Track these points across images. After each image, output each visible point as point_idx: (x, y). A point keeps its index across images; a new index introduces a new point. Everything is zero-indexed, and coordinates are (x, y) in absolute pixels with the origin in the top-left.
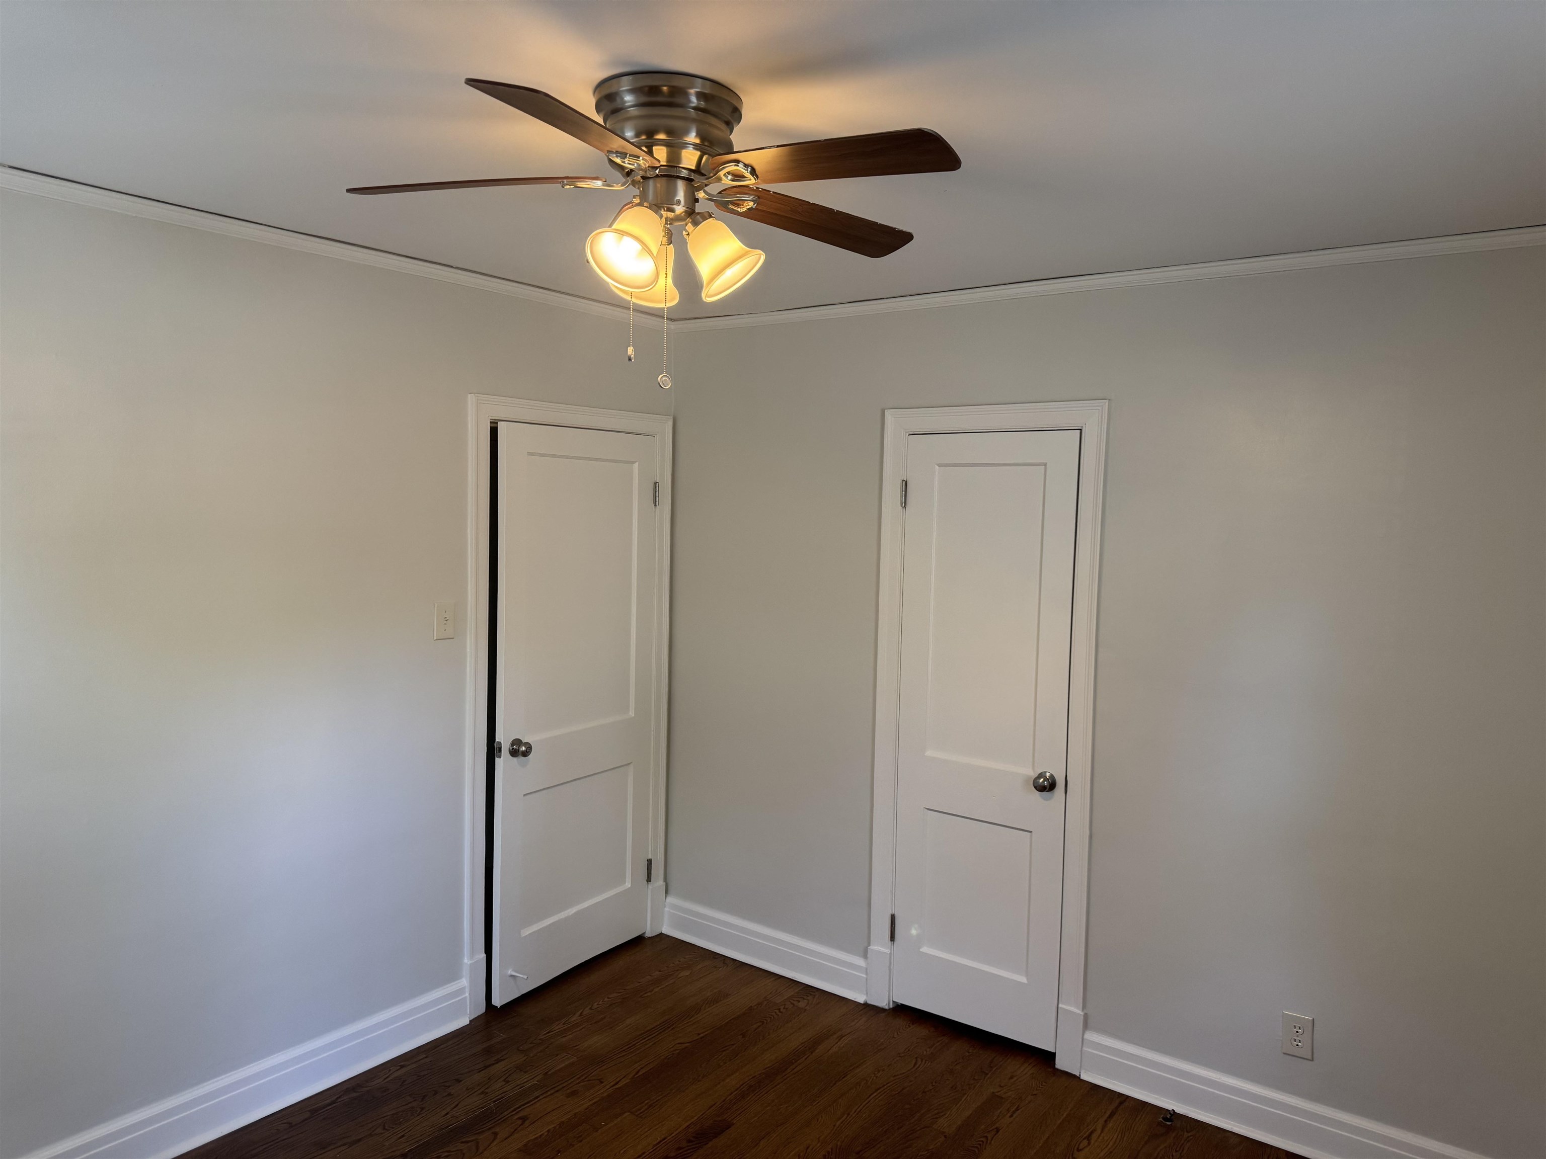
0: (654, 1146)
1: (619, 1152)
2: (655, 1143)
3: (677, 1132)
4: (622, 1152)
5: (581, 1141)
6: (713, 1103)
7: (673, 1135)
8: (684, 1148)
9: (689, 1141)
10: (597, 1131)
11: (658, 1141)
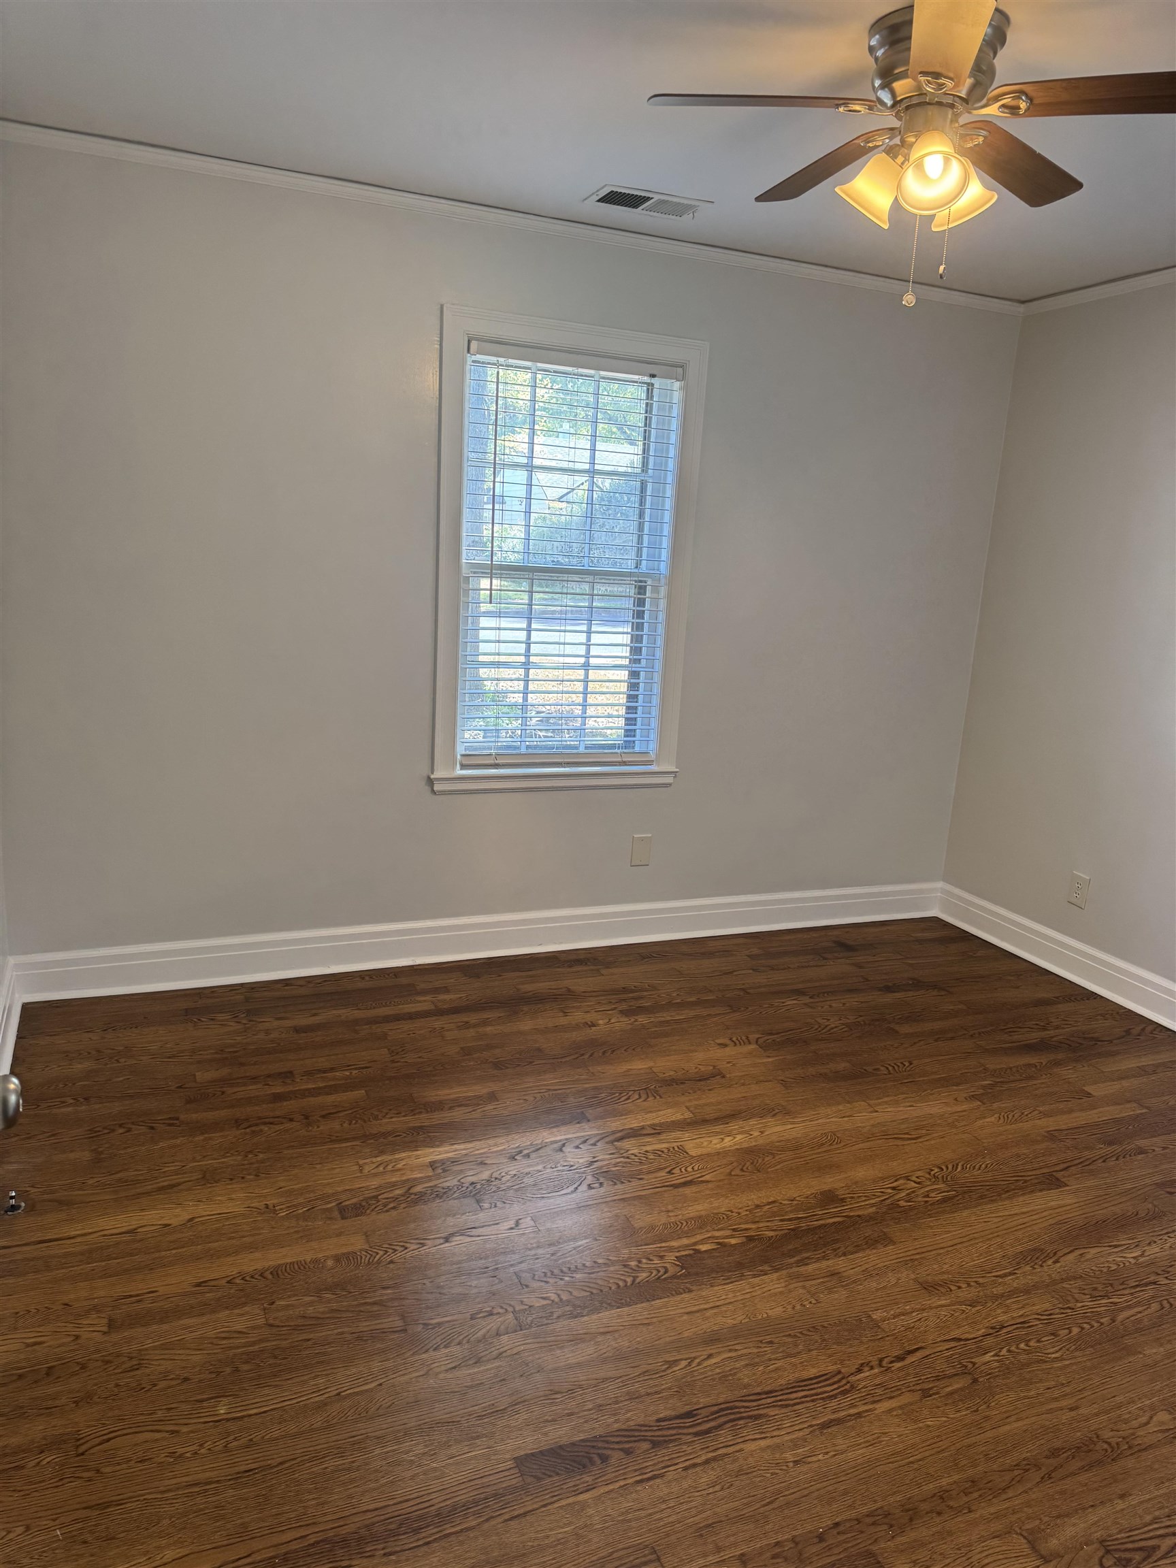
0: (661, 1476)
1: (722, 1489)
2: (658, 1480)
3: (611, 1487)
4: (717, 1488)
5: (777, 1544)
6: (512, 1523)
7: (622, 1483)
8: (621, 1450)
9: (604, 1459)
10: (742, 1555)
11: (651, 1483)
